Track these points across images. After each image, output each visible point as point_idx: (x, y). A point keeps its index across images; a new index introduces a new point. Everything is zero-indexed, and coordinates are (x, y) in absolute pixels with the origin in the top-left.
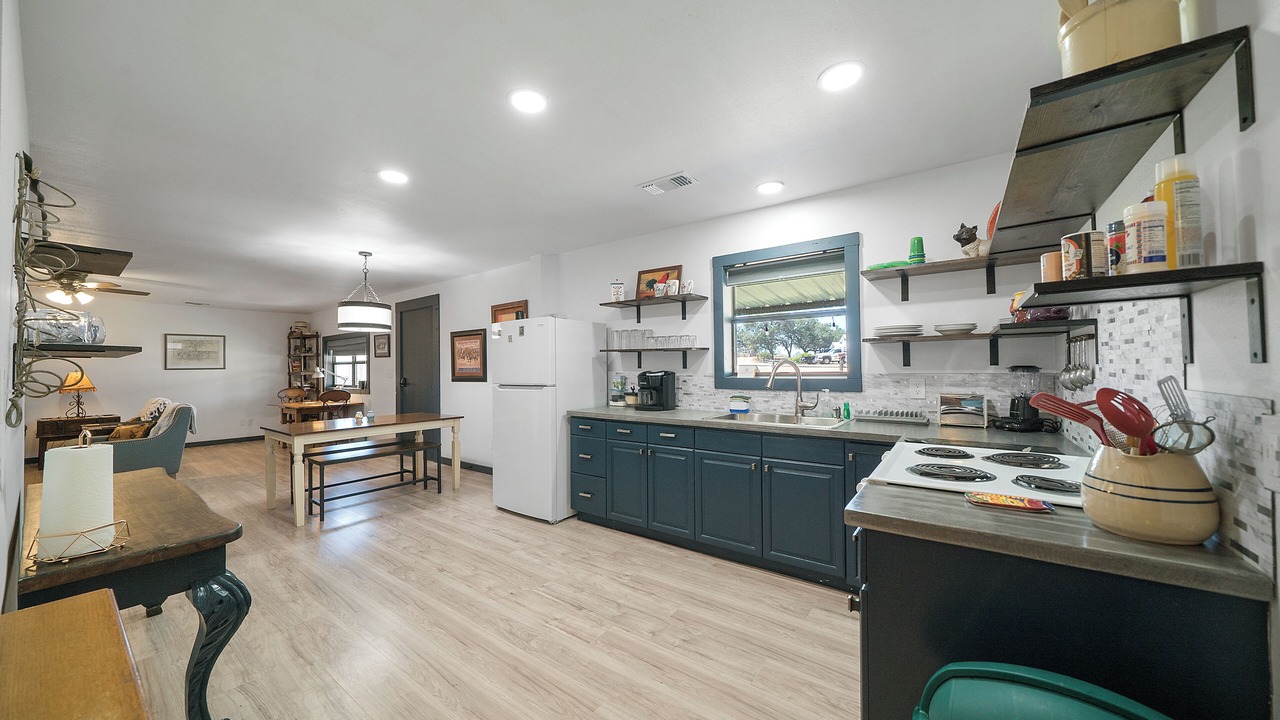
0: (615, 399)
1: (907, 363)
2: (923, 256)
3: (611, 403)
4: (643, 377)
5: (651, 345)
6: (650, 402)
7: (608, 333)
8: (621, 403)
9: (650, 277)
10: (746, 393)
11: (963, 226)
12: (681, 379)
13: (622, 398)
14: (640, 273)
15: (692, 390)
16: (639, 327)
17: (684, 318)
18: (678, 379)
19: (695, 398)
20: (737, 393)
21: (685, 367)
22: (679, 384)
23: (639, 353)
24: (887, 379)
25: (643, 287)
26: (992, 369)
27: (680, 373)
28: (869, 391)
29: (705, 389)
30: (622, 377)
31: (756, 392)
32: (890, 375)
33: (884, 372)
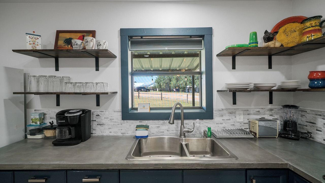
0: (33, 133)
1: (234, 103)
2: (257, 43)
3: (29, 137)
4: (61, 115)
5: (69, 89)
6: (68, 136)
7: (26, 77)
8: (39, 136)
9: (68, 36)
10: (144, 123)
11: (266, 32)
12: (95, 114)
13: (40, 131)
14: (58, 32)
15: (104, 121)
16: (57, 74)
17: (97, 69)
18: (93, 114)
19: (106, 127)
20: (138, 123)
21: (98, 104)
22: (94, 117)
23: (58, 96)
24: (225, 112)
25: (61, 43)
26: (270, 106)
27: (95, 110)
28: (217, 118)
29: (114, 120)
30: (40, 114)
31: (151, 121)
32: (226, 109)
33: (224, 108)
